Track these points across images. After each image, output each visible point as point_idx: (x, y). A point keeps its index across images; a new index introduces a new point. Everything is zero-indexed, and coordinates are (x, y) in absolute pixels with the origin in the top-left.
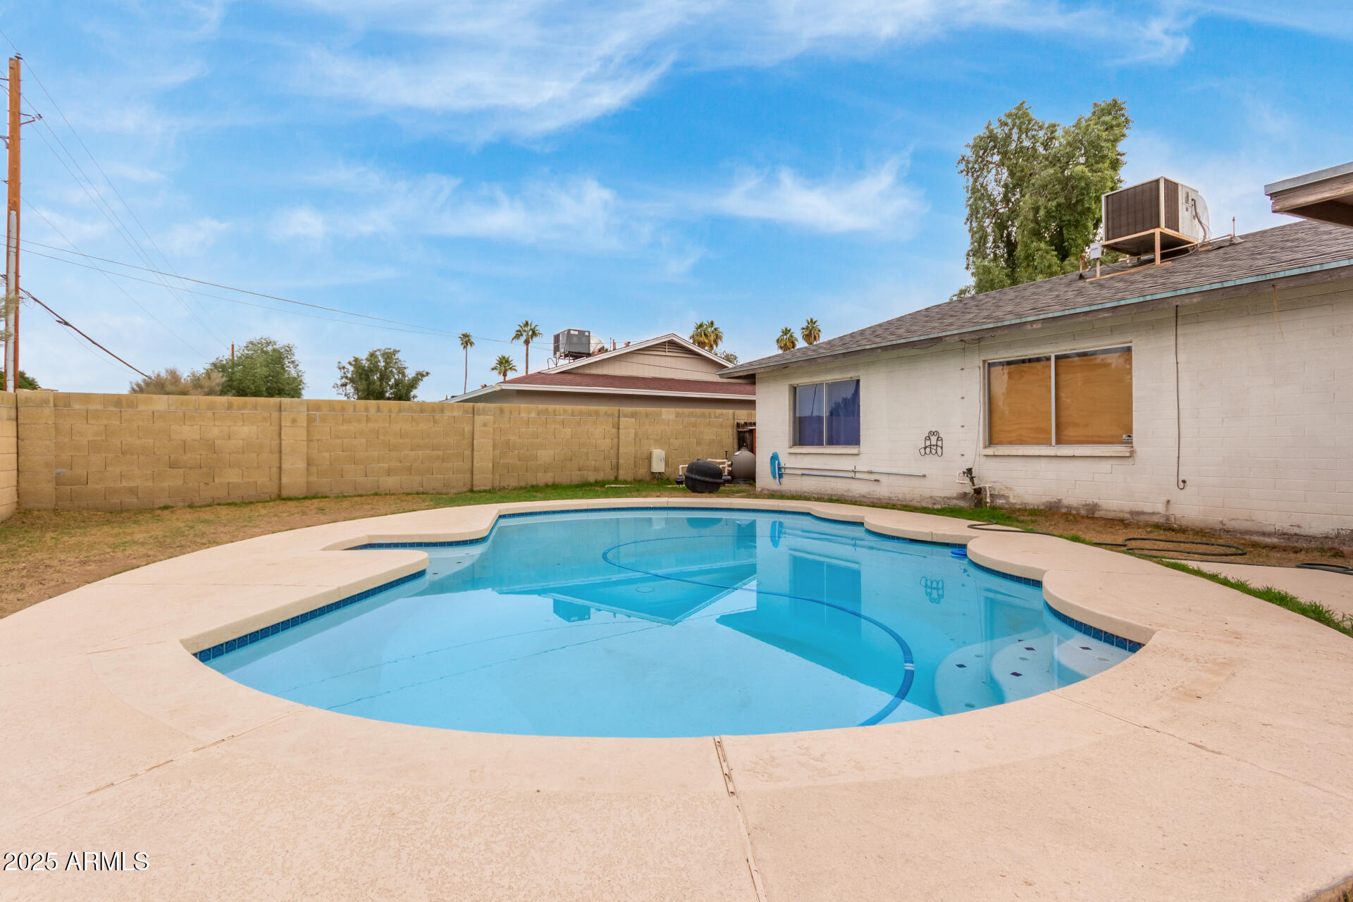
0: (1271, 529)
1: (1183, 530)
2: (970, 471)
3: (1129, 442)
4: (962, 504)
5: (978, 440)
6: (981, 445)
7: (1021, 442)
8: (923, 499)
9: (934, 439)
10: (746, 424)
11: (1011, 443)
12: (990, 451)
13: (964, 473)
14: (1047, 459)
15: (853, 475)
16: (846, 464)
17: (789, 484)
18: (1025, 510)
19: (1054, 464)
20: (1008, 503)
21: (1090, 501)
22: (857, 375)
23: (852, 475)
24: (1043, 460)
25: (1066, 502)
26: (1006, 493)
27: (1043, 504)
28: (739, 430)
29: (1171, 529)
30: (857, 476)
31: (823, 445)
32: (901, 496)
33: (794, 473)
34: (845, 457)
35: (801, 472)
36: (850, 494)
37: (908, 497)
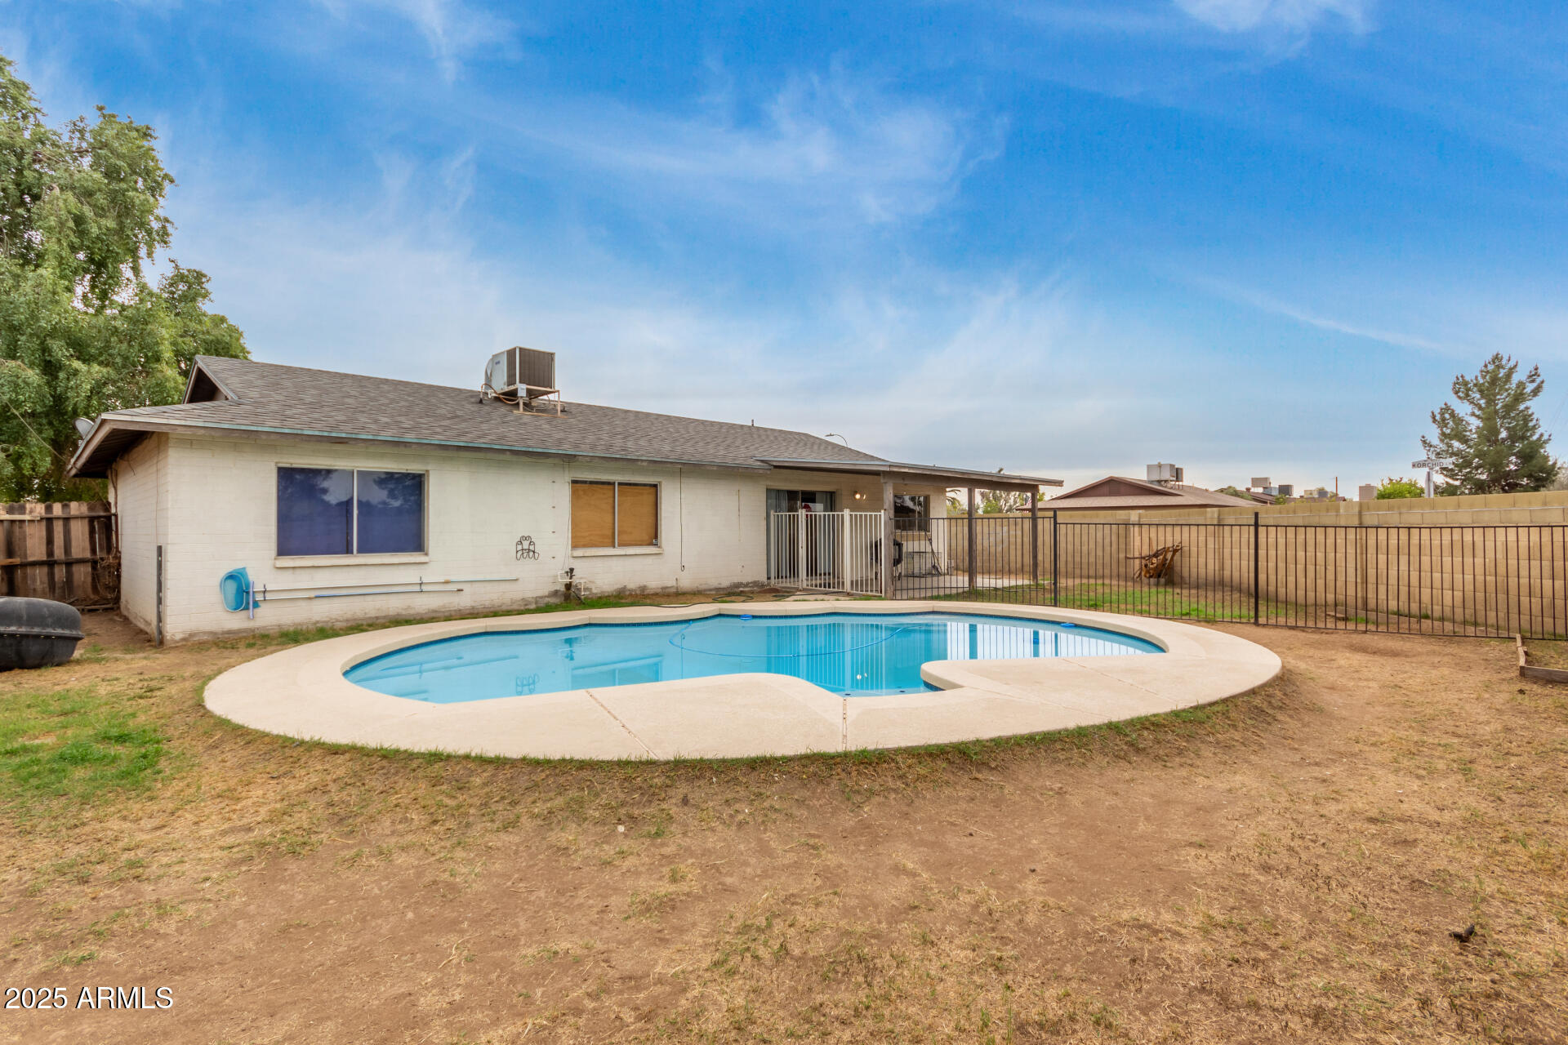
0: (712, 587)
2: (571, 570)
3: (658, 544)
4: (552, 600)
5: (567, 544)
6: (571, 548)
7: (593, 545)
8: (513, 603)
9: (526, 544)
11: (585, 546)
13: (565, 572)
15: (421, 588)
16: (409, 576)
17: (267, 617)
18: (604, 597)
22: (425, 468)
23: (417, 588)
26: (591, 585)
27: (615, 591)
29: (677, 595)
30: (424, 588)
31: (352, 553)
32: (487, 603)
33: (290, 598)
34: (402, 567)
35: (312, 594)
36: (412, 612)
37: (497, 602)
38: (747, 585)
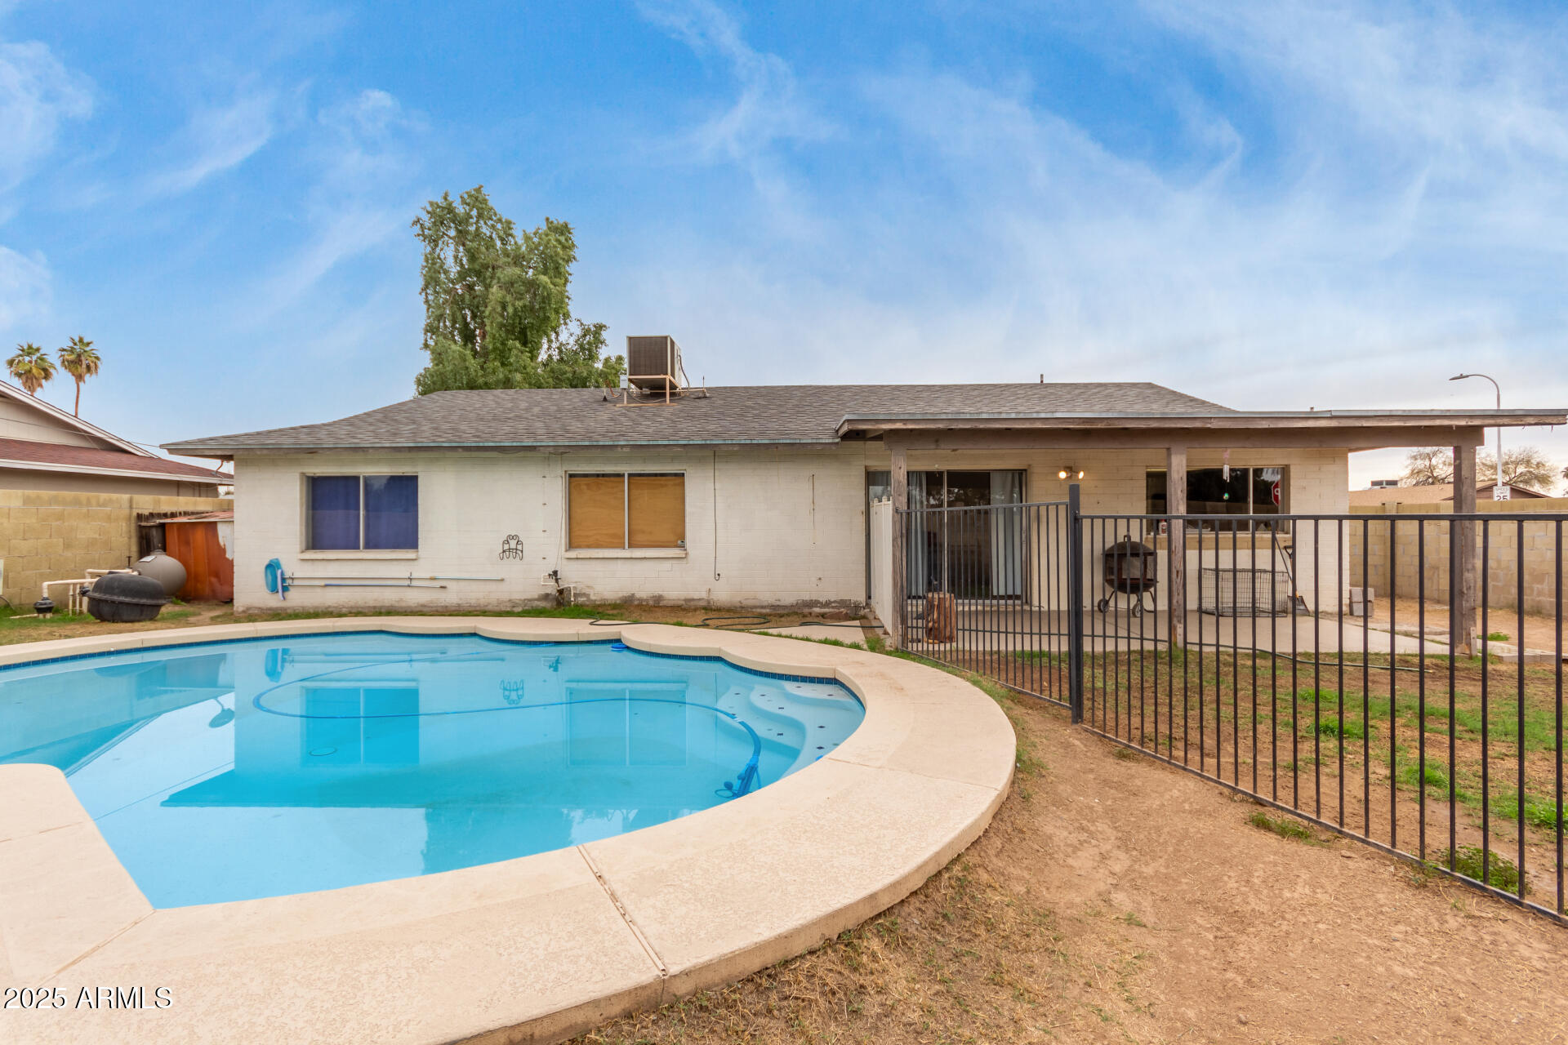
0: (765, 604)
1: (719, 610)
2: (555, 573)
3: (682, 546)
5: (560, 544)
6: (564, 549)
7: (598, 546)
8: (500, 603)
9: (513, 544)
10: (152, 515)
11: (589, 547)
12: (573, 554)
13: (550, 575)
14: (623, 561)
15: (409, 583)
16: (400, 571)
17: (296, 598)
18: (605, 605)
19: (629, 565)
20: (589, 599)
21: (656, 594)
22: (414, 470)
23: (407, 583)
24: (619, 562)
25: (639, 595)
26: (587, 591)
27: (620, 599)
28: (143, 524)
29: (711, 610)
30: (414, 583)
31: (359, 548)
32: (473, 602)
33: (309, 585)
34: (395, 563)
35: (323, 583)
36: (404, 604)
37: (482, 602)
38: (828, 604)
